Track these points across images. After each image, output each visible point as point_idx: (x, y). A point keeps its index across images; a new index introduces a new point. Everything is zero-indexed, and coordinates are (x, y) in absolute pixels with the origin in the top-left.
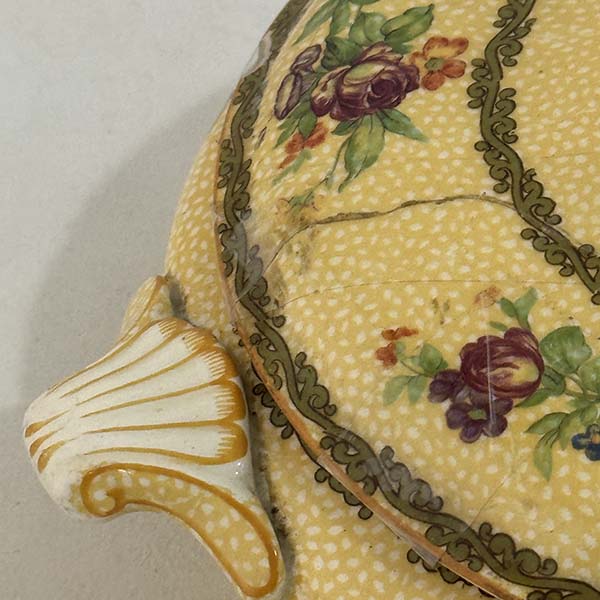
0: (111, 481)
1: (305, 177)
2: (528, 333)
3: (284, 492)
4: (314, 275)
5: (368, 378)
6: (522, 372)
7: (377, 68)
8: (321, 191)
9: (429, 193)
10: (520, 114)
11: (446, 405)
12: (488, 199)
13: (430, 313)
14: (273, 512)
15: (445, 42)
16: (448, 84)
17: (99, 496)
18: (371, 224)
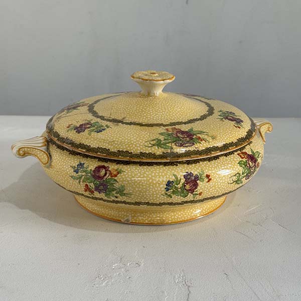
0: (23, 150)
2: (90, 123)
3: (52, 151)
5: (65, 130)
6: (89, 126)
7: (75, 106)
11: (76, 130)
14: (49, 154)
15: (86, 104)
17: (21, 152)
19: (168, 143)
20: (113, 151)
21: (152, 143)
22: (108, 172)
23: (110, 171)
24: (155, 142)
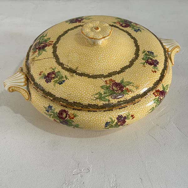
0: (12, 88)
1: (34, 56)
2: (54, 72)
3: (30, 89)
4: (34, 66)
5: (38, 77)
6: (53, 76)
7: (43, 44)
8: (36, 57)
9: (46, 57)
10: (57, 49)
11: (45, 79)
12: (52, 58)
13: (45, 70)
14: (29, 91)
15: (51, 41)
16: (50, 46)
17: (11, 90)
18: (40, 61)
19: (107, 96)
20: (70, 101)
21: (96, 97)
22: (68, 115)
23: (69, 115)
24: (98, 95)
